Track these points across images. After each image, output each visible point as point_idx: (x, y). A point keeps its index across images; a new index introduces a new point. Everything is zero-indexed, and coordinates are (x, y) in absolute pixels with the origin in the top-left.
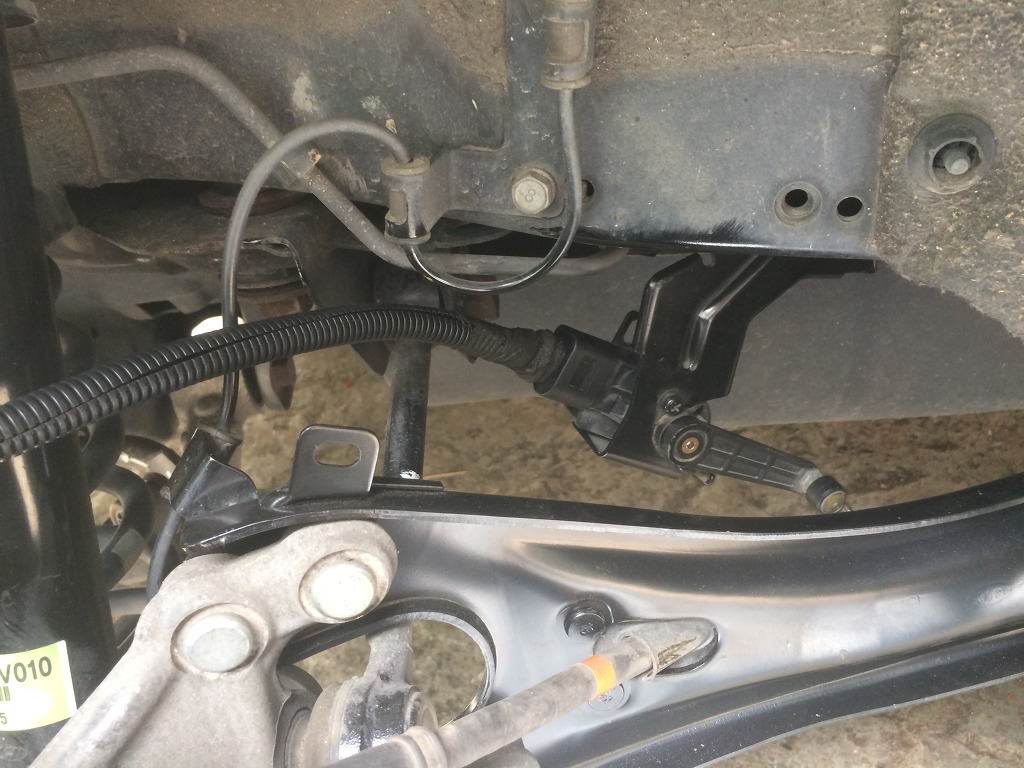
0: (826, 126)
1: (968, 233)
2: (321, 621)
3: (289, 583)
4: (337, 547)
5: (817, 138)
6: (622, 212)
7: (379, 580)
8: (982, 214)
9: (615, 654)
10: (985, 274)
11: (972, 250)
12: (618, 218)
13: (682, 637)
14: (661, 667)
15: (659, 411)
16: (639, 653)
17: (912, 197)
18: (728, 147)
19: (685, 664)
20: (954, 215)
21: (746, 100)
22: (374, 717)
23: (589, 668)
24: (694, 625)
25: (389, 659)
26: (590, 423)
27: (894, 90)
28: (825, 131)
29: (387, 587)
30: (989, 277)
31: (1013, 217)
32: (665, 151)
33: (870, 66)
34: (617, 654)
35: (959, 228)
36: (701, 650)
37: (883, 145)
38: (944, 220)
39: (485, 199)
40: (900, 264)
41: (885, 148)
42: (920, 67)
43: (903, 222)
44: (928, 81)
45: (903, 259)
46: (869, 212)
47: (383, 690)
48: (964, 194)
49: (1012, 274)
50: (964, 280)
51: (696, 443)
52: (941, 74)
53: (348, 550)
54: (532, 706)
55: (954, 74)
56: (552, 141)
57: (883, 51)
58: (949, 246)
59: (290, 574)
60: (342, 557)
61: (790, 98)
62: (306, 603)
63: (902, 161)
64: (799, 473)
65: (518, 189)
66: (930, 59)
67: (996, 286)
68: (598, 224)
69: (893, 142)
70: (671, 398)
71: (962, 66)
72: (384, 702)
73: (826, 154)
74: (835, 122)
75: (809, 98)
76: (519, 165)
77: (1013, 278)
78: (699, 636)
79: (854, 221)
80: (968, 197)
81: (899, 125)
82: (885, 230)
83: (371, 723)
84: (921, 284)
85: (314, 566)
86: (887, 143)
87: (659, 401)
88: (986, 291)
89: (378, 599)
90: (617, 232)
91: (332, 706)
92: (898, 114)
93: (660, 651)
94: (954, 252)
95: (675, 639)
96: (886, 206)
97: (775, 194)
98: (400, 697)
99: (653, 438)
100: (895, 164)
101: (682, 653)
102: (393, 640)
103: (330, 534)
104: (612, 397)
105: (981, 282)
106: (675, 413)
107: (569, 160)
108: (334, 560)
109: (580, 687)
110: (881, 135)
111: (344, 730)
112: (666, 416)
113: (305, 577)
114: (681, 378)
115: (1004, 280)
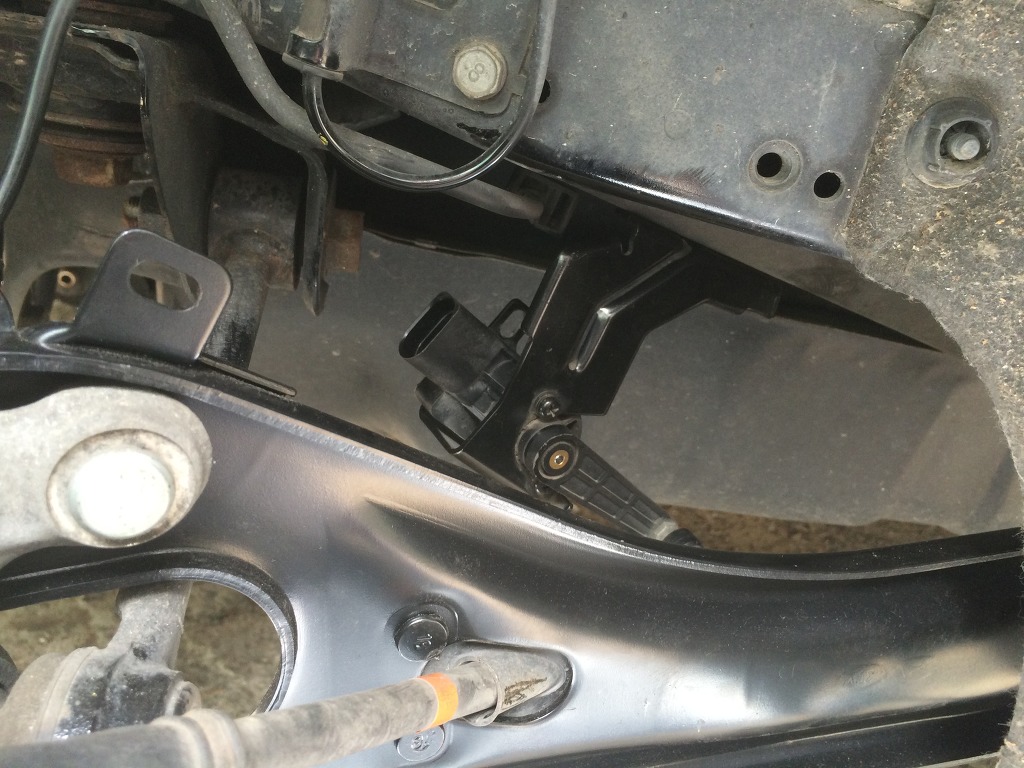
0: (828, 81)
1: (950, 236)
2: (72, 537)
3: (37, 463)
4: (129, 422)
5: (816, 92)
6: (576, 128)
7: (179, 494)
8: (969, 218)
9: (459, 676)
10: (961, 285)
11: (952, 255)
12: (570, 135)
13: (533, 674)
14: (505, 706)
15: (531, 414)
16: (485, 681)
17: (899, 184)
18: (718, 77)
19: (522, 713)
20: (938, 214)
21: (751, 26)
22: (118, 701)
23: (429, 684)
24: (546, 661)
25: (149, 631)
26: (446, 414)
27: (912, 54)
28: (825, 86)
29: (188, 507)
30: (964, 288)
31: (1004, 224)
32: (646, 64)
33: (890, 23)
34: (462, 677)
35: (941, 229)
36: (546, 698)
37: (882, 118)
38: (926, 219)
39: (414, 69)
40: (867, 260)
41: (883, 121)
42: (954, 25)
43: (884, 211)
44: (957, 44)
45: (873, 255)
46: (848, 194)
47: (136, 668)
48: (953, 193)
49: (990, 289)
50: (938, 287)
51: (566, 458)
52: (973, 39)
53: (145, 431)
54: (363, 716)
55: (986, 43)
56: (518, 13)
57: (910, 7)
58: (928, 247)
59: (41, 448)
60: (132, 442)
61: (799, 36)
62: (55, 501)
63: (900, 139)
64: (655, 523)
65: (463, 60)
66: (969, 17)
67: (971, 301)
68: (544, 138)
69: (895, 115)
70: (548, 399)
71: (998, 34)
72: (136, 683)
73: (820, 114)
74: (839, 79)
75: (819, 43)
76: (469, 35)
77: (989, 294)
78: (550, 677)
79: (830, 202)
80: (955, 197)
81: (906, 97)
82: (863, 216)
83: (112, 708)
84: (887, 287)
85: (85, 444)
86: (888, 116)
87: (534, 401)
88: (959, 305)
89: (167, 523)
90: (564, 153)
91: (50, 678)
92: (908, 83)
93: (508, 685)
94: (933, 254)
95: (525, 674)
96: (870, 188)
97: (754, 149)
98: (162, 682)
99: (516, 446)
100: (892, 141)
101: (529, 694)
102: (160, 608)
103: (122, 404)
104: (479, 386)
105: (955, 293)
106: (550, 419)
107: (543, 31)
108: (118, 441)
109: (419, 706)
110: (883, 107)
111: (66, 712)
112: (536, 422)
113: (66, 457)
114: (564, 380)
115: (979, 295)
